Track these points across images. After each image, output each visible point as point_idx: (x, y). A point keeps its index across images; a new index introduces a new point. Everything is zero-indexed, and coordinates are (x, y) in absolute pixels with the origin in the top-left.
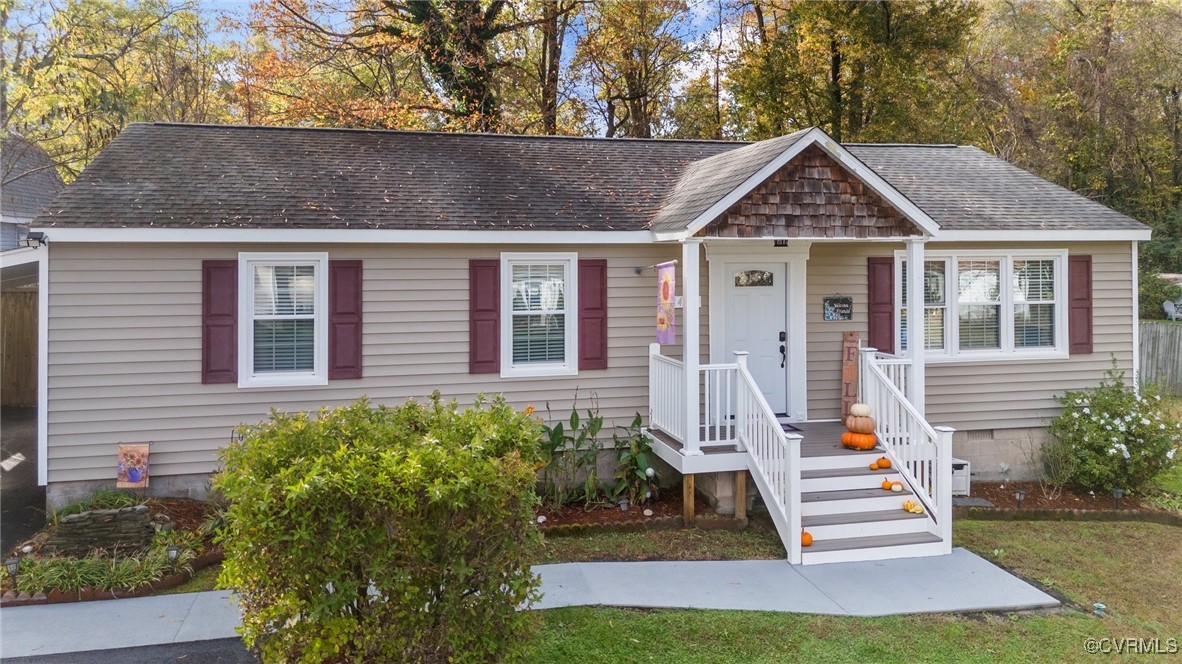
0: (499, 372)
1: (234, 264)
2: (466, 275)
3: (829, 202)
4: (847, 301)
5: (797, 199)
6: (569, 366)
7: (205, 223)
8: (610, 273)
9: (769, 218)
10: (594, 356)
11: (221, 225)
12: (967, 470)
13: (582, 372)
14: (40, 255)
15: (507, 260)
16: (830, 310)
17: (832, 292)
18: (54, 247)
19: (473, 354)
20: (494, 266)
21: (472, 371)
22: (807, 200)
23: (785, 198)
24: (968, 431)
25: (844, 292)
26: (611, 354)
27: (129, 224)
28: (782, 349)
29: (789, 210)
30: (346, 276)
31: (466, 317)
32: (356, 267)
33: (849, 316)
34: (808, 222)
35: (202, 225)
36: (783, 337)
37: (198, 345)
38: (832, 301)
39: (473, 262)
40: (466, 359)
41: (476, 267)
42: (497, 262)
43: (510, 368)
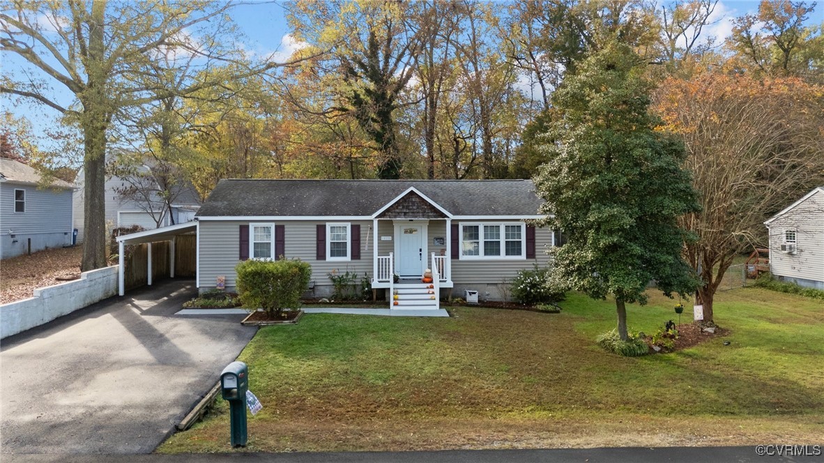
0: (325, 259)
1: (248, 226)
2: (315, 230)
3: (418, 208)
4: (442, 239)
5: (407, 207)
6: (348, 258)
7: (240, 215)
8: (361, 229)
9: (398, 213)
10: (356, 255)
11: (244, 215)
12: (477, 294)
13: (354, 261)
14: (197, 224)
15: (328, 226)
16: (436, 242)
17: (437, 236)
18: (201, 221)
19: (318, 254)
20: (324, 227)
21: (317, 259)
22: (411, 207)
23: (403, 207)
25: (441, 236)
26: (361, 254)
27: (220, 215)
28: (421, 254)
29: (405, 211)
30: (280, 230)
31: (315, 242)
32: (283, 227)
33: (443, 244)
34: (411, 214)
35: (239, 215)
36: (421, 250)
37: (238, 249)
38: (437, 239)
39: (317, 226)
40: (315, 255)
41: (318, 227)
42: (325, 225)
43: (329, 258)
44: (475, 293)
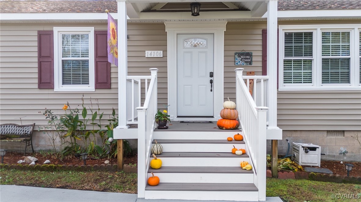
0: (53, 88)
2: (36, 39)
4: (249, 54)
6: (91, 87)
10: (104, 82)
12: (319, 151)
13: (96, 90)
15: (58, 33)
16: (239, 59)
17: (240, 49)
19: (40, 78)
20: (50, 34)
21: (40, 88)
24: (328, 131)
25: (247, 49)
26: (112, 81)
28: (211, 82)
31: (36, 60)
33: (250, 63)
36: (212, 75)
38: (240, 55)
39: (39, 32)
40: (36, 81)
41: (41, 35)
42: (52, 32)
43: (59, 86)
44: (314, 149)
